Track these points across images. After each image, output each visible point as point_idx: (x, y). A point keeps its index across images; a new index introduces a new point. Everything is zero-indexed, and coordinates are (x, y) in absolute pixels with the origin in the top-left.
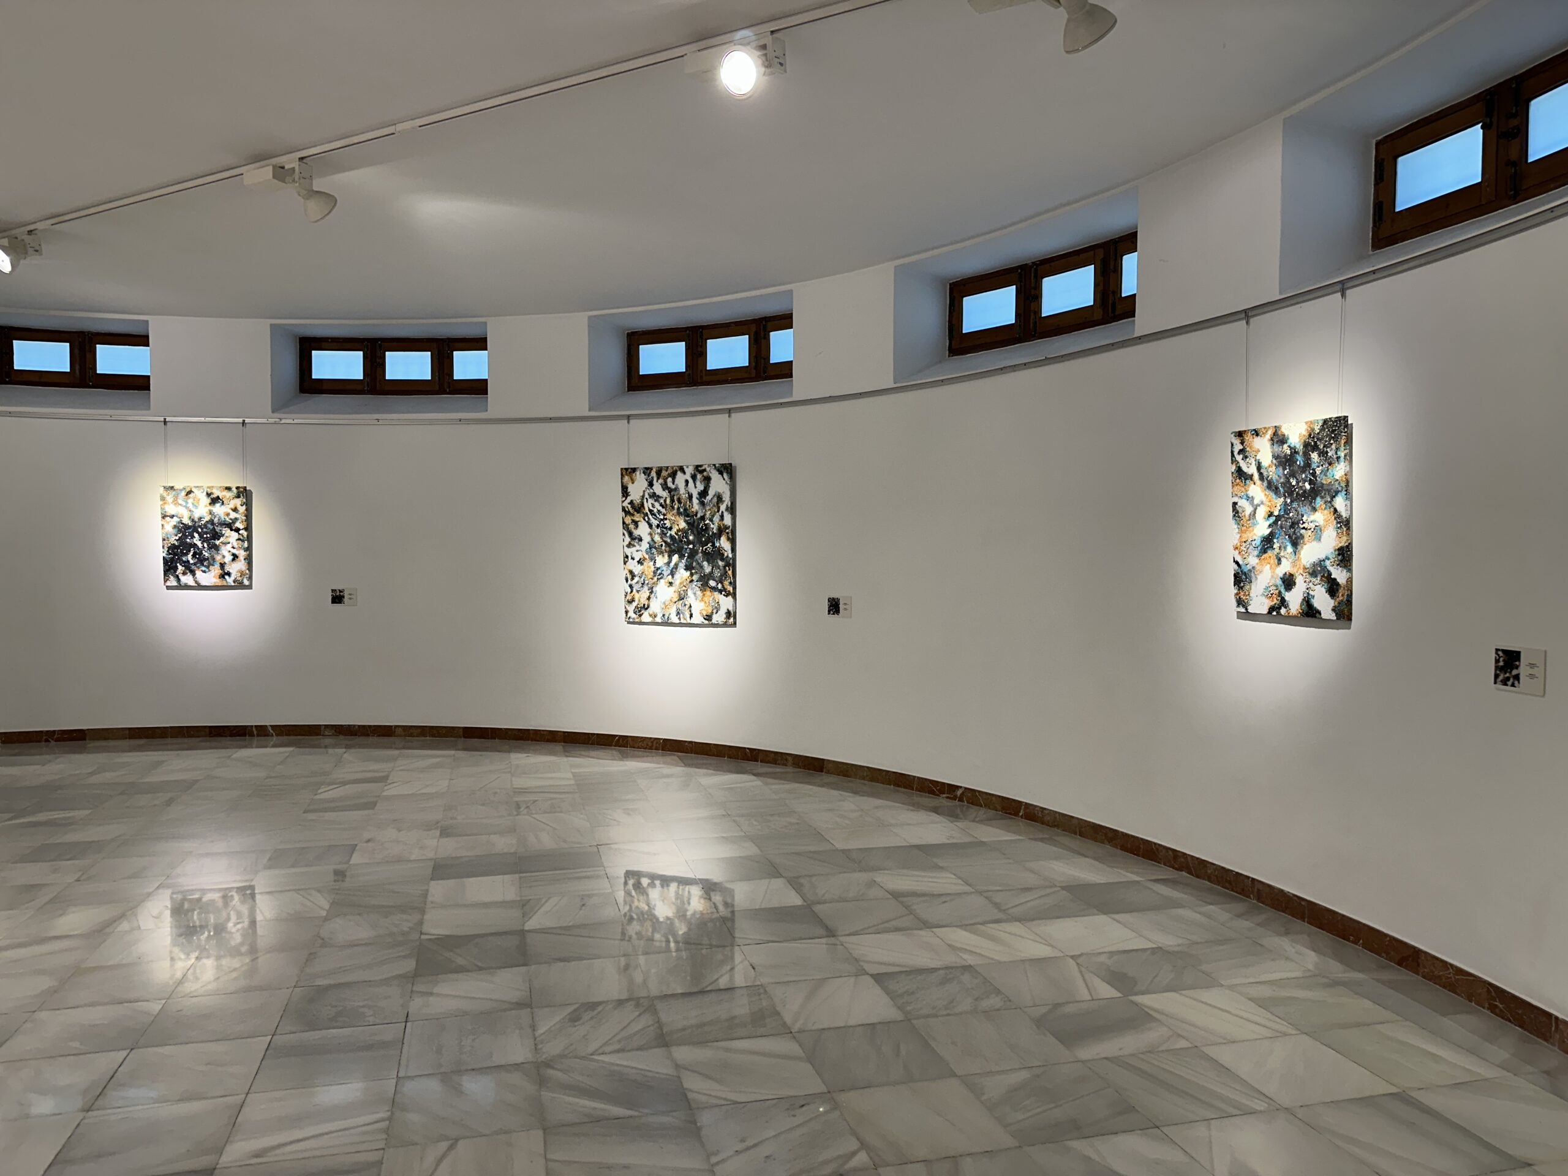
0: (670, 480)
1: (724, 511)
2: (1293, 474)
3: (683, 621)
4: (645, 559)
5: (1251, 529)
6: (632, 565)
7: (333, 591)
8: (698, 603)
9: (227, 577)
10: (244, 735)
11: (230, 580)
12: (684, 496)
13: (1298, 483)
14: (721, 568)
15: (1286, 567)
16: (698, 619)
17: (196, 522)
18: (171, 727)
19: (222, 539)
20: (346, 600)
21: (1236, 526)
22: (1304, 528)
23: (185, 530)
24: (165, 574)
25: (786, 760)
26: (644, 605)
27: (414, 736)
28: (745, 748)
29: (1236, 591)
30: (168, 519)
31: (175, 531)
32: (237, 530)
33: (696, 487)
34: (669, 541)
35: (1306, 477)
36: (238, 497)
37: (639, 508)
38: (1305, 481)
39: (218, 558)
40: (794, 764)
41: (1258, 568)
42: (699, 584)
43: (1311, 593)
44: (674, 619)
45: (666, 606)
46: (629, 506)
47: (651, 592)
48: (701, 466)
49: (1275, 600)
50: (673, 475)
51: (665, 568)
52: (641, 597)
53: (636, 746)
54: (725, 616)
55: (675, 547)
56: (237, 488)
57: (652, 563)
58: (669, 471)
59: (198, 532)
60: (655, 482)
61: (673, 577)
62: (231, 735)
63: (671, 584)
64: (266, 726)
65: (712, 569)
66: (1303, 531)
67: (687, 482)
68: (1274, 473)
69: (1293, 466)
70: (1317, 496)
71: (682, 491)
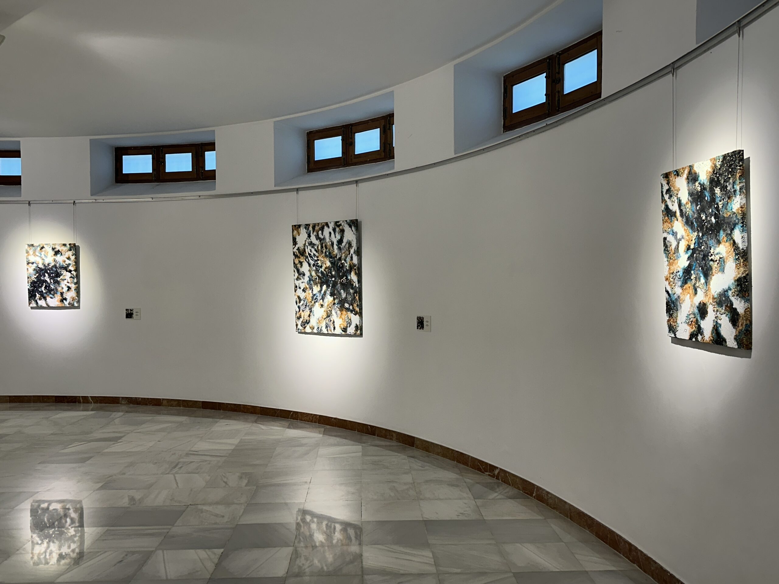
0: (320, 232)
1: (353, 253)
2: (702, 210)
3: (329, 332)
4: (307, 288)
5: (676, 261)
6: (300, 292)
7: (127, 310)
8: (339, 320)
9: (64, 301)
10: (75, 402)
11: (66, 303)
12: (329, 244)
13: (706, 217)
14: (352, 294)
15: (700, 297)
16: (338, 331)
17: (46, 267)
18: (34, 396)
19: (61, 277)
20: (134, 316)
21: (666, 259)
22: (712, 260)
23: (40, 272)
24: (29, 300)
25: (392, 435)
26: (307, 320)
27: (173, 406)
28: (367, 425)
29: (668, 318)
30: (30, 265)
31: (34, 272)
32: (70, 271)
33: (335, 237)
34: (320, 275)
35: (712, 211)
36: (70, 250)
37: (302, 253)
38: (711, 215)
39: (59, 289)
40: (397, 439)
41: (682, 297)
42: (339, 305)
43: (719, 321)
44: (325, 331)
45: (319, 322)
46: (297, 251)
47: (311, 312)
48: (338, 222)
49: (694, 327)
50: (322, 229)
51: (318, 295)
52: (305, 314)
53: (303, 419)
54: (354, 329)
55: (324, 280)
56: (70, 244)
57: (311, 291)
58: (320, 226)
59: (47, 273)
60: (311, 234)
61: (323, 301)
62: (68, 402)
63: (322, 306)
64: (88, 396)
65: (346, 295)
66: (711, 263)
67: (330, 233)
68: (689, 209)
69: (703, 201)
70: (720, 230)
71: (328, 240)
